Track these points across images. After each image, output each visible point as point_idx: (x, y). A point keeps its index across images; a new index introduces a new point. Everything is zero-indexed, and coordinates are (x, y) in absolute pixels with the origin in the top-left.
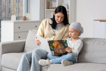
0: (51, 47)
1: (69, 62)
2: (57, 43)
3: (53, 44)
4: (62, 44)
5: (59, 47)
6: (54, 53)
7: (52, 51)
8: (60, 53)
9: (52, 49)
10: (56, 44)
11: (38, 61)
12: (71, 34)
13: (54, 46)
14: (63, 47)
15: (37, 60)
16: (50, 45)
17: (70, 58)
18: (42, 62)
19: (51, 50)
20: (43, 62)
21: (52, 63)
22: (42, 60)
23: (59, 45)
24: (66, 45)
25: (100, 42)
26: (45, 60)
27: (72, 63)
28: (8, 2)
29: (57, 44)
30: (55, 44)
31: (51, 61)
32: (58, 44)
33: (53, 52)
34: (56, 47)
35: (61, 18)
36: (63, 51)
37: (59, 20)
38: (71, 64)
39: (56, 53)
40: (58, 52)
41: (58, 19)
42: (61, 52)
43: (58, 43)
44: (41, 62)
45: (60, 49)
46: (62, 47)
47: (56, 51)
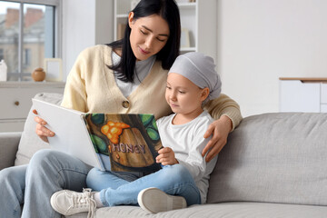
0: (98, 140)
1: (170, 199)
2: (118, 125)
3: (105, 128)
4: (138, 131)
5: (129, 140)
6: (112, 163)
7: (104, 157)
8: (133, 165)
9: (103, 147)
10: (113, 130)
11: (47, 198)
12: (175, 99)
13: (110, 136)
14: (141, 142)
15: (45, 195)
16: (91, 132)
17: (173, 184)
18: (63, 201)
19: (99, 151)
20: (66, 202)
21: (105, 204)
22: (65, 193)
23: (126, 133)
24: (152, 135)
25: (292, 126)
26: (74, 193)
27: (184, 202)
28: (24, 62)
29: (120, 131)
30: (111, 128)
31: (98, 195)
32: (123, 129)
33: (107, 159)
34: (115, 141)
35: (157, 38)
36: (144, 159)
37: (147, 44)
38: (181, 208)
39: (119, 165)
40: (124, 163)
41: (143, 42)
42: (136, 159)
43: (123, 125)
44: (59, 200)
45: (133, 149)
46: (140, 144)
47: (116, 156)
